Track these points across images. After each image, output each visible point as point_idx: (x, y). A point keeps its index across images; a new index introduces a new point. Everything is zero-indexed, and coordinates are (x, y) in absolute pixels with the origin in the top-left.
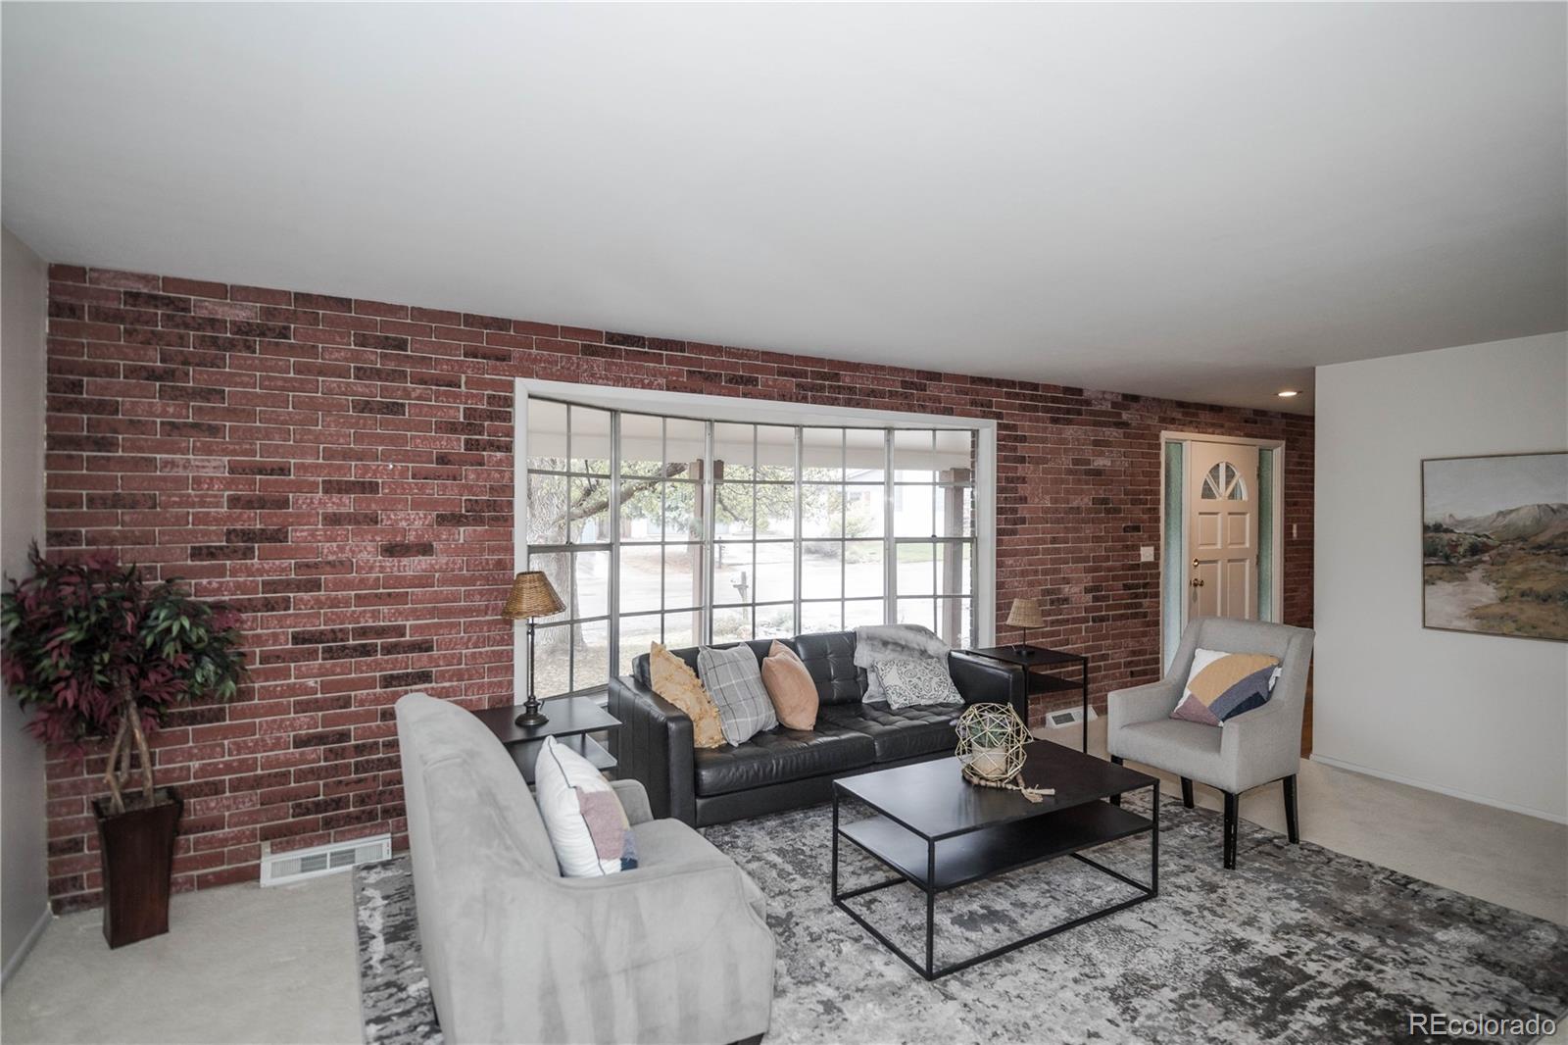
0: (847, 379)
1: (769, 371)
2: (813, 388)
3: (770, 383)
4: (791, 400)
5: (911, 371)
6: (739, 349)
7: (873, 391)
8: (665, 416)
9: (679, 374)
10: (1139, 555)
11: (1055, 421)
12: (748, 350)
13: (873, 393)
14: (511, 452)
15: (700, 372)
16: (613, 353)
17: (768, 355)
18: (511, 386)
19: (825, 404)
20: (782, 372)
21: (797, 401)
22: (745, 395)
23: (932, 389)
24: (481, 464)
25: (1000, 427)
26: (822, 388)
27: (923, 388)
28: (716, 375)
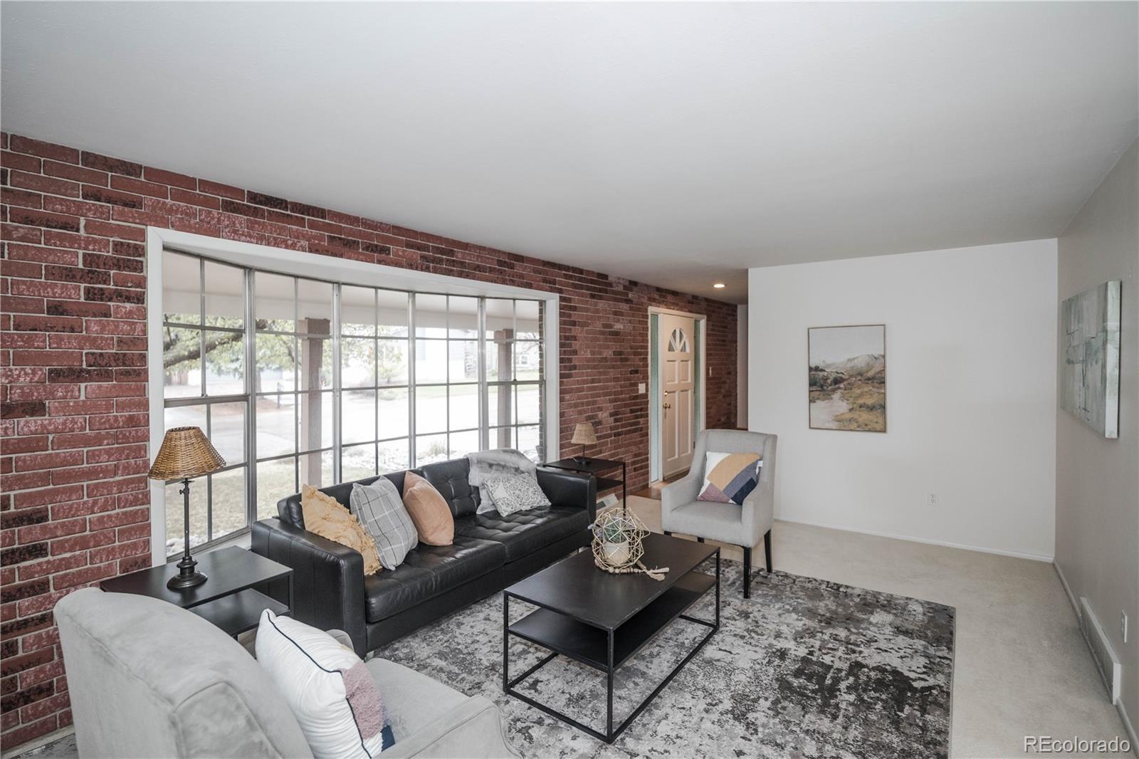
0: (459, 255)
1: (398, 243)
2: (434, 260)
3: (401, 253)
4: (417, 269)
5: (504, 253)
6: (373, 221)
7: (478, 266)
8: (296, 277)
9: (321, 238)
10: (638, 389)
11: (593, 296)
12: (382, 223)
13: (478, 268)
14: (143, 303)
15: (340, 239)
16: (256, 212)
17: (398, 230)
18: (142, 235)
19: (444, 274)
20: (409, 245)
21: (422, 270)
22: (379, 262)
23: (519, 269)
24: (107, 315)
25: (562, 299)
26: (440, 261)
27: (512, 267)
28: (354, 242)
